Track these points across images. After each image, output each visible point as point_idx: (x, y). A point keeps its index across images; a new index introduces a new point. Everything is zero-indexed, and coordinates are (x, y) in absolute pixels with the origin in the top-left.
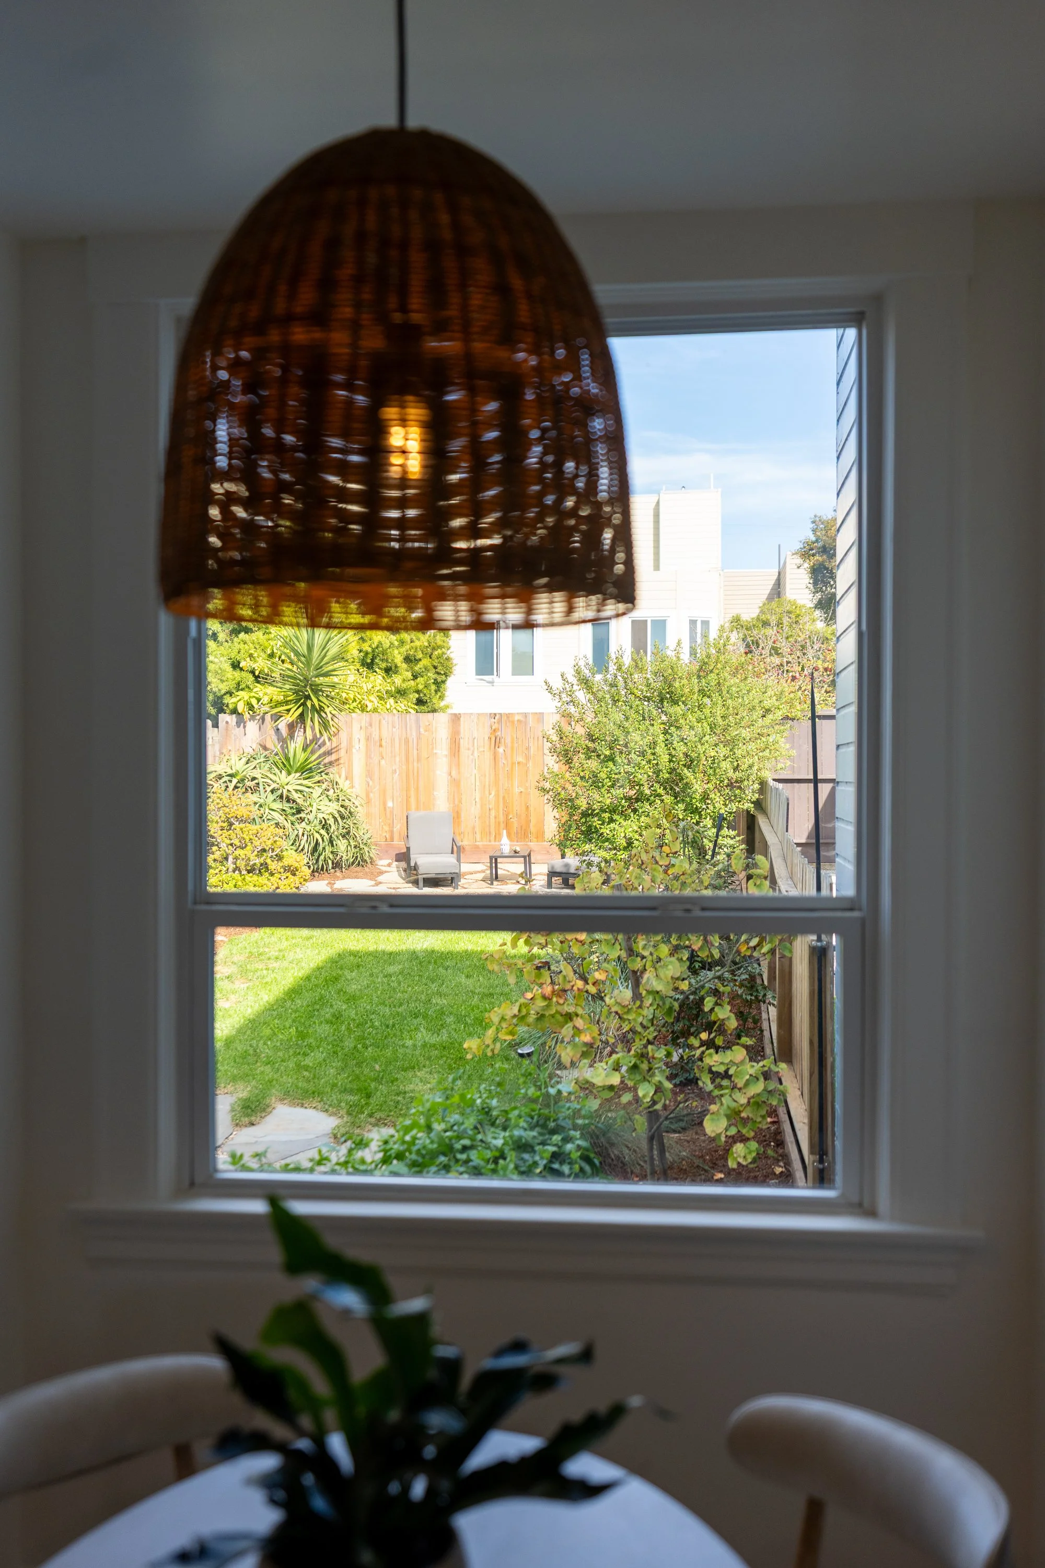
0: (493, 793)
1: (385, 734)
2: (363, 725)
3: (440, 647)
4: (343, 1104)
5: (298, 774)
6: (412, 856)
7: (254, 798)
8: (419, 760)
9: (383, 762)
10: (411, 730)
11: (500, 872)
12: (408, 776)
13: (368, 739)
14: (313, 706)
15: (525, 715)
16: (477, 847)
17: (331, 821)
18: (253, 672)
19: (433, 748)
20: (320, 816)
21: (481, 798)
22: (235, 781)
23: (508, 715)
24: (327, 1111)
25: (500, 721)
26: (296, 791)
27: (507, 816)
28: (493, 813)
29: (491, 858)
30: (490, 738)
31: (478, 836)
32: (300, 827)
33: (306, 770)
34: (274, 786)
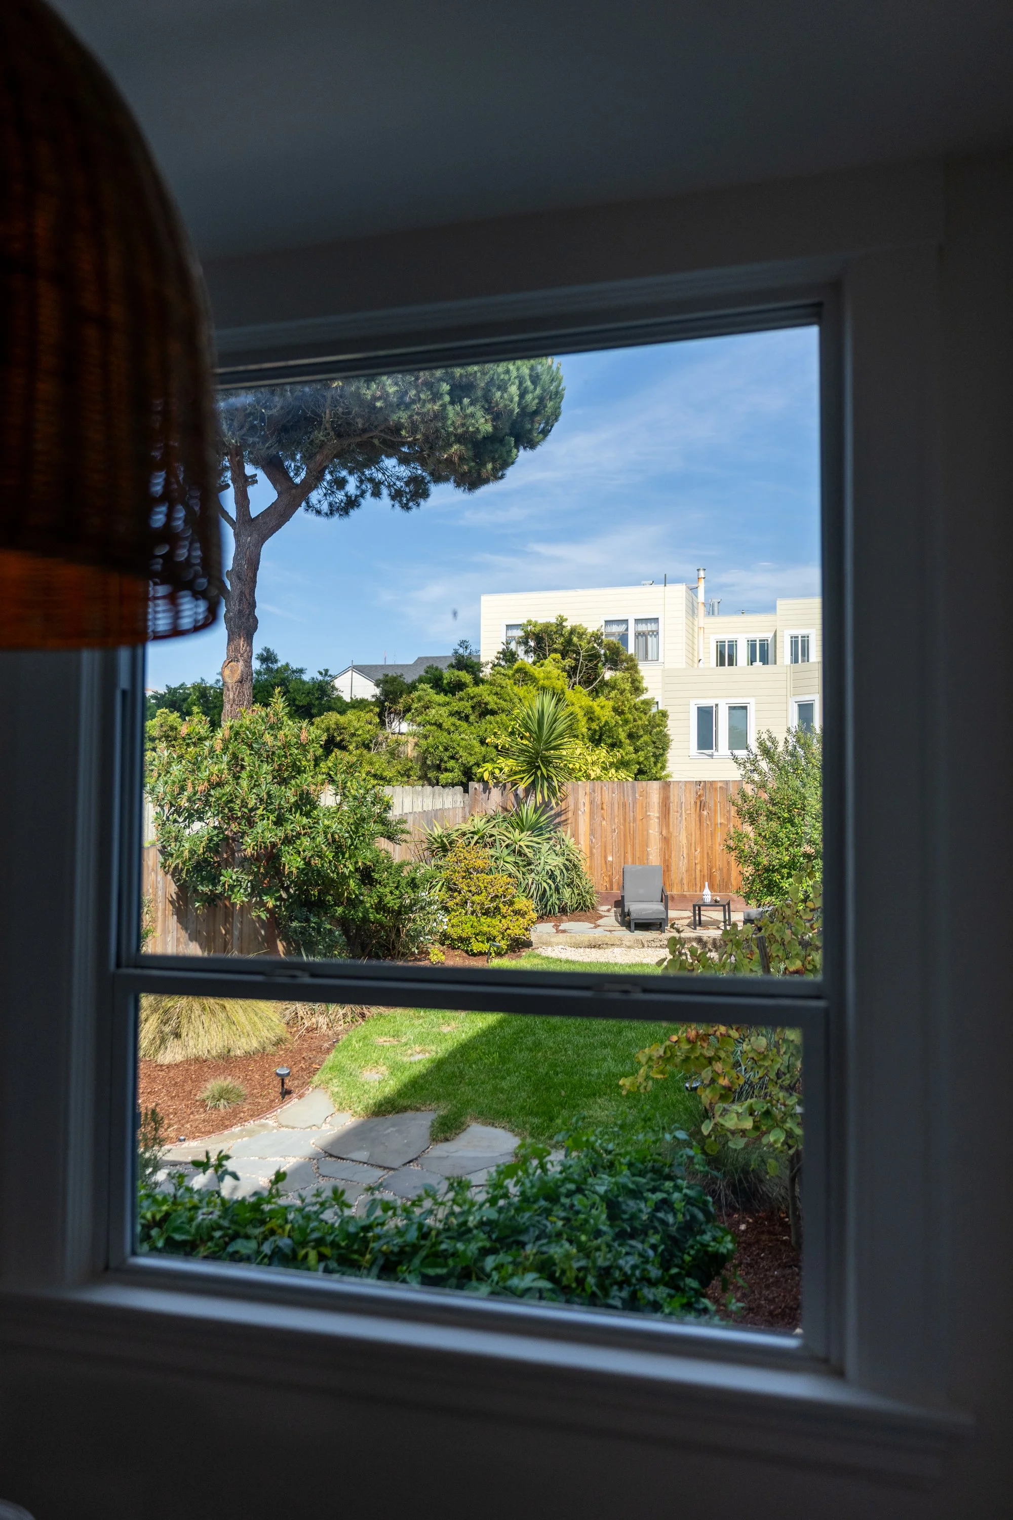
0: (699, 850)
1: (606, 799)
2: (588, 791)
3: (659, 725)
4: (527, 1126)
5: (529, 833)
6: (626, 904)
7: (491, 852)
8: (634, 820)
9: (604, 823)
10: (628, 795)
11: (703, 918)
12: (625, 836)
13: (592, 802)
14: (542, 774)
15: (727, 782)
16: (685, 896)
17: (557, 873)
18: (496, 747)
19: (646, 811)
20: (548, 868)
21: (688, 854)
22: (476, 837)
23: (712, 783)
24: (513, 1131)
25: (704, 788)
26: (528, 847)
27: (711, 870)
28: (698, 867)
29: (694, 906)
30: (696, 803)
31: (686, 888)
32: (530, 877)
33: (536, 829)
34: (508, 842)
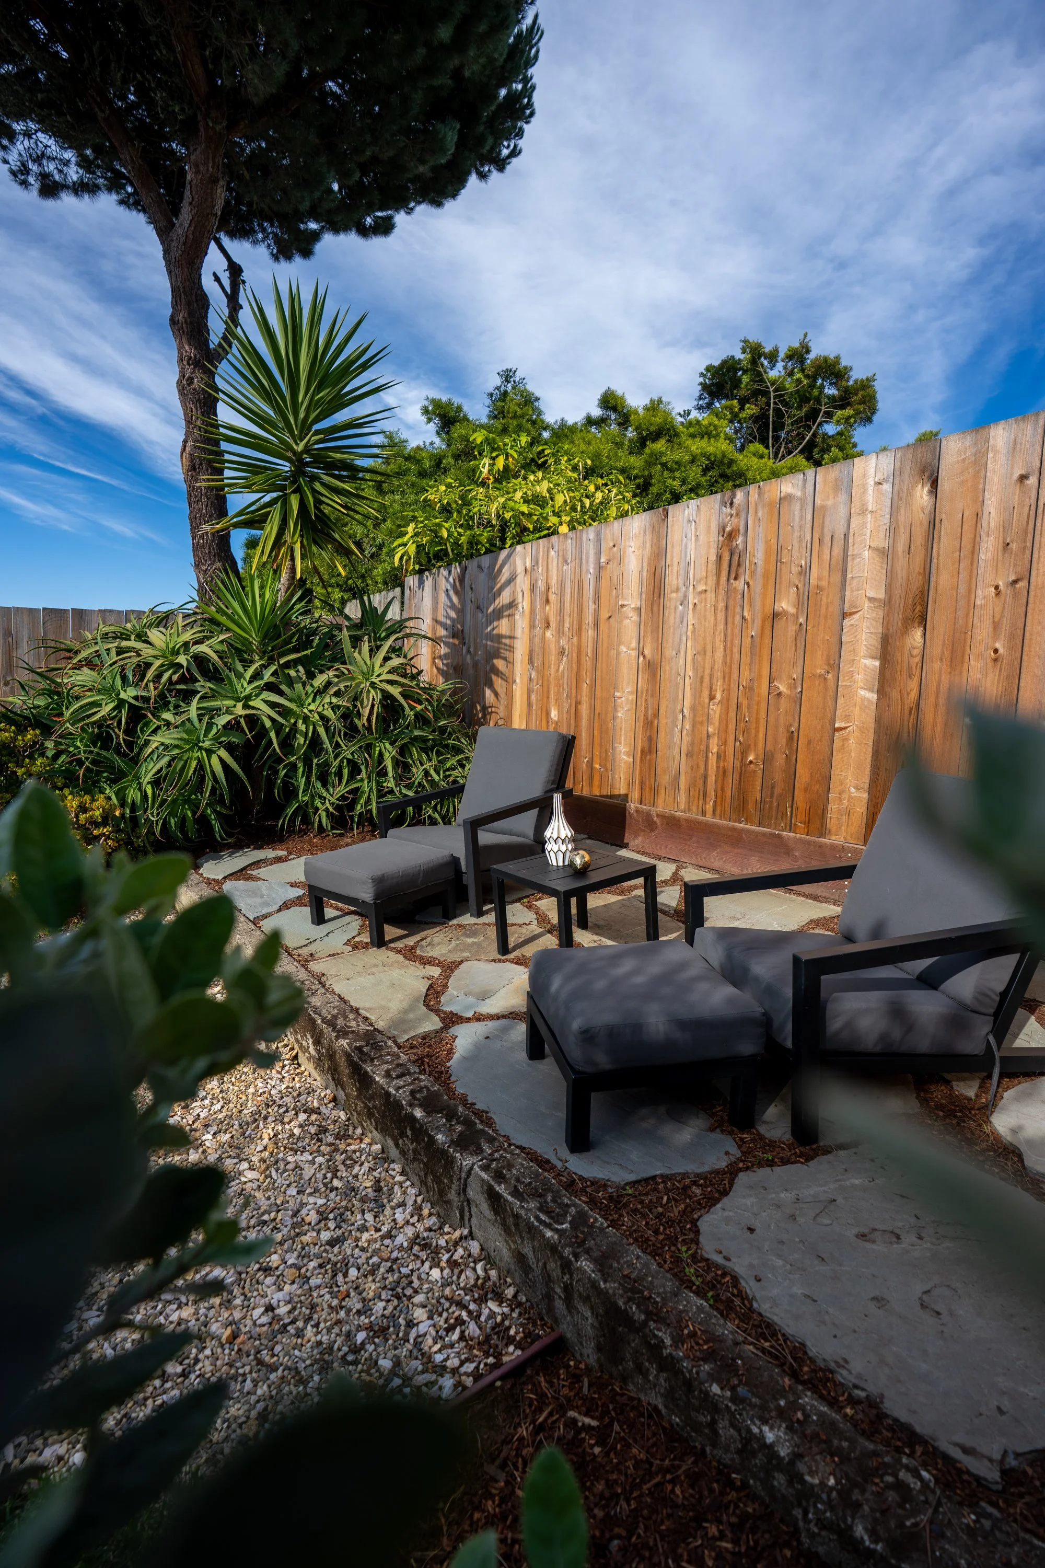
0: (718, 696)
1: (553, 577)
2: (528, 565)
8: (597, 622)
9: (549, 634)
10: (587, 562)
12: (579, 662)
13: (533, 588)
19: (617, 597)
21: (694, 708)
25: (741, 508)
27: (744, 753)
28: (715, 746)
30: (719, 558)
